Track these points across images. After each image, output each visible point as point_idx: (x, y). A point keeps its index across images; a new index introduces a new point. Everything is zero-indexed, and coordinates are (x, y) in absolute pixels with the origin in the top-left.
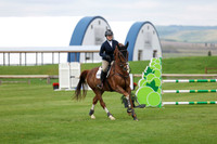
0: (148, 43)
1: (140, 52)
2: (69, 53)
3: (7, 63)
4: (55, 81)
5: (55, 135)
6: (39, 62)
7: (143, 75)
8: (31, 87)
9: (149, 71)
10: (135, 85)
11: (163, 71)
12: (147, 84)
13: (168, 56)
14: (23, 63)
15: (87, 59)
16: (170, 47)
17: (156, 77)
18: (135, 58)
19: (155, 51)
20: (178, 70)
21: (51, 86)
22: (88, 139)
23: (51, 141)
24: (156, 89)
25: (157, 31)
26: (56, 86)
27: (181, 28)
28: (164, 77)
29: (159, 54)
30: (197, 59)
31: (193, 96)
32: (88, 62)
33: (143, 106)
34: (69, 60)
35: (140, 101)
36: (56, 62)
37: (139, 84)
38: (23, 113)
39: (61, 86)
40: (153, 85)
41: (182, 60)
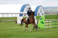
0: (41, 11)
1: (39, 14)
2: (20, 14)
3: (3, 17)
4: (16, 22)
5: (16, 36)
6: (12, 16)
7: (40, 20)
8: (10, 23)
9: (41, 19)
10: (37, 22)
11: (45, 19)
12: (41, 22)
13: (47, 15)
14: (8, 17)
15: (25, 15)
16: (47, 12)
17: (43, 20)
18: (38, 15)
19: (43, 14)
20: (49, 18)
21: (15, 23)
22: (25, 37)
23: (15, 37)
24: (43, 23)
25: (43, 8)
26: (16, 23)
27: (50, 7)
28: (45, 20)
29: (44, 14)
30: (54, 16)
31: (53, 25)
32: (25, 16)
33: (40, 28)
34: (20, 16)
35: (39, 27)
36: (16, 16)
37: (39, 22)
38: (8, 30)
39: (18, 23)
40: (42, 22)
41: (50, 16)
